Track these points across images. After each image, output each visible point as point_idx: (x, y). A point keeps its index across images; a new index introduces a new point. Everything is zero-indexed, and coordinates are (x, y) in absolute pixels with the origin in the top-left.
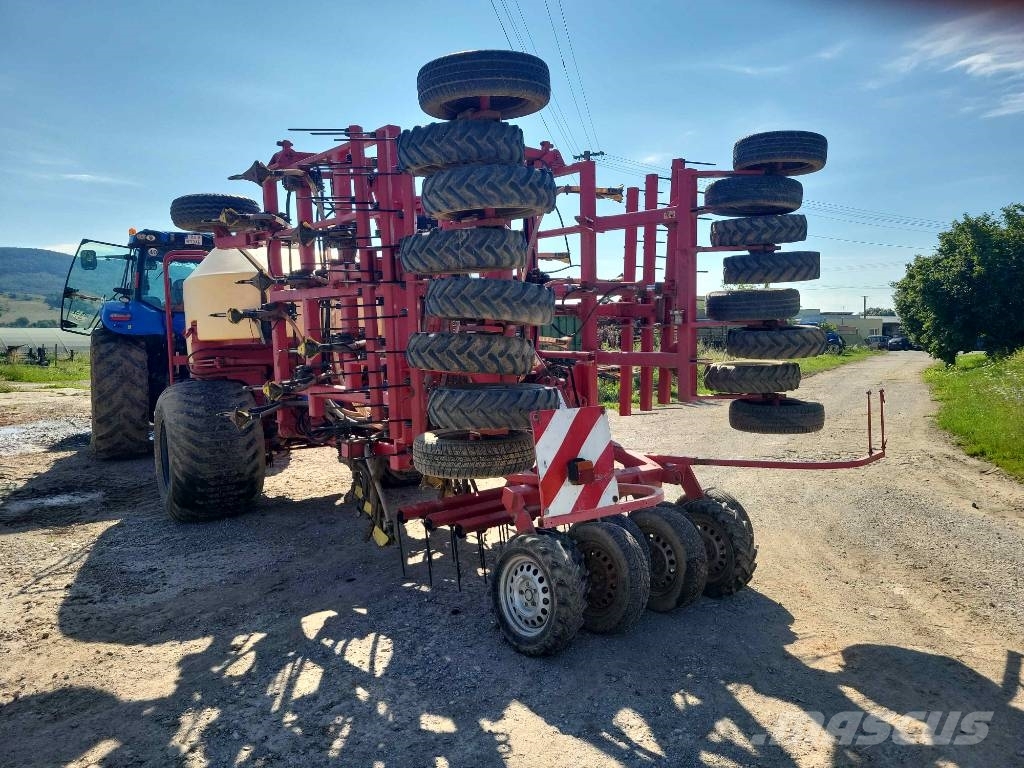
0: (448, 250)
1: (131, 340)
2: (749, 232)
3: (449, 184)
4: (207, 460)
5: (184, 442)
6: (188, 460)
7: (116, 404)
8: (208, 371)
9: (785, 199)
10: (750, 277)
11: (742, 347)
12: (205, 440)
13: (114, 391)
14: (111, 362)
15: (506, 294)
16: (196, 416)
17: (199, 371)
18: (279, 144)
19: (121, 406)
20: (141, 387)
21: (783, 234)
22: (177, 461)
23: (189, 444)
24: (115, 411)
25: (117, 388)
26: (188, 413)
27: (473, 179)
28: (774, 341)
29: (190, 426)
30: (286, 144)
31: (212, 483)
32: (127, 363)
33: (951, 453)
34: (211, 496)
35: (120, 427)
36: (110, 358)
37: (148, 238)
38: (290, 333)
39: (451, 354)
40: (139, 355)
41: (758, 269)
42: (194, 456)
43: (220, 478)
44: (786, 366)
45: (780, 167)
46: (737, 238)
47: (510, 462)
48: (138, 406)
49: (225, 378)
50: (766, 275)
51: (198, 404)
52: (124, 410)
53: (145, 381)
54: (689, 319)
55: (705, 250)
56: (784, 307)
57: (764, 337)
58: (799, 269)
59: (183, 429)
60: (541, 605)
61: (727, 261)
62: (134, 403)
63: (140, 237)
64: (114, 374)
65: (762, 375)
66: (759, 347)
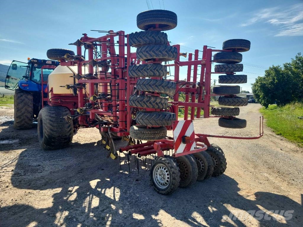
0: (145, 70)
1: (28, 92)
2: (227, 68)
3: (146, 50)
4: (55, 131)
5: (49, 125)
6: (49, 131)
7: (23, 112)
8: (56, 103)
9: (238, 60)
10: (227, 81)
11: (224, 102)
12: (55, 125)
13: (22, 108)
14: (21, 99)
15: (157, 84)
16: (52, 117)
17: (53, 103)
18: (83, 34)
19: (24, 113)
20: (31, 107)
21: (236, 70)
22: (46, 131)
23: (50, 126)
24: (23, 114)
25: (23, 107)
26: (50, 116)
27: (154, 49)
28: (234, 101)
29: (50, 120)
30: (85, 35)
31: (57, 138)
32: (26, 99)
33: (271, 134)
34: (56, 142)
35: (24, 119)
36: (21, 98)
37: (34, 61)
38: (84, 93)
39: (144, 102)
40: (30, 97)
41: (230, 79)
42: (51, 130)
43: (59, 136)
44: (236, 108)
45: (237, 49)
46: (223, 70)
47: (160, 136)
48: (30, 113)
49: (61, 106)
50: (232, 81)
51: (53, 114)
52: (26, 114)
53: (32, 105)
54: (208, 93)
55: (213, 73)
56: (236, 91)
57: (230, 100)
59: (48, 121)
60: (167, 179)
61: (220, 77)
62: (28, 112)
63: (32, 61)
64: (22, 103)
65: (229, 111)
66: (229, 103)
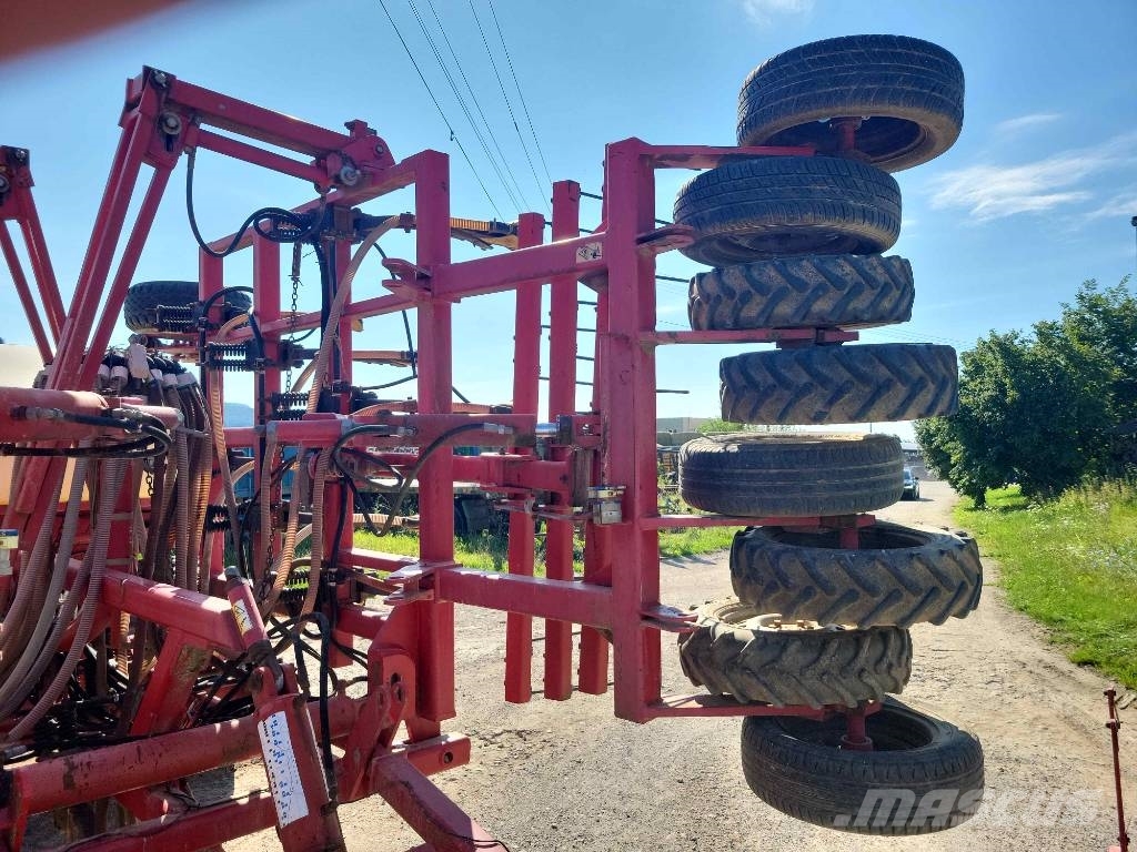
2: (780, 295)
9: (866, 215)
10: (790, 404)
11: (772, 588)
21: (860, 303)
28: (857, 580)
41: (811, 385)
44: (881, 635)
46: (752, 311)
50: (831, 403)
54: (638, 509)
55: (674, 337)
56: (873, 484)
57: (830, 567)
58: (880, 390)
61: (727, 366)
65: (825, 662)
66: (819, 594)
